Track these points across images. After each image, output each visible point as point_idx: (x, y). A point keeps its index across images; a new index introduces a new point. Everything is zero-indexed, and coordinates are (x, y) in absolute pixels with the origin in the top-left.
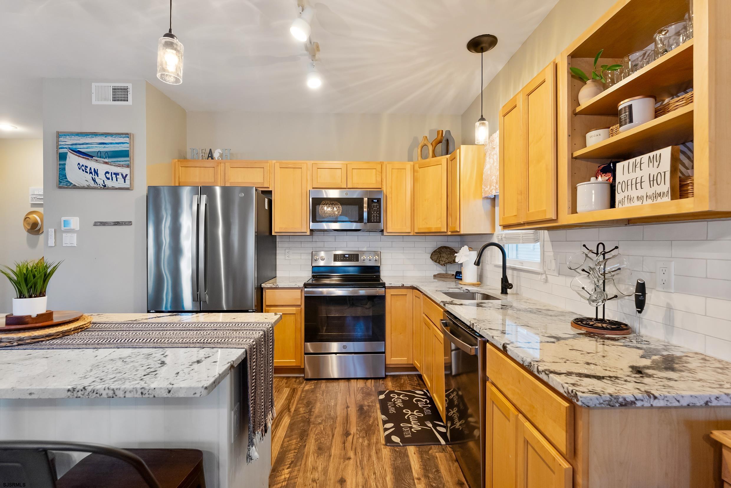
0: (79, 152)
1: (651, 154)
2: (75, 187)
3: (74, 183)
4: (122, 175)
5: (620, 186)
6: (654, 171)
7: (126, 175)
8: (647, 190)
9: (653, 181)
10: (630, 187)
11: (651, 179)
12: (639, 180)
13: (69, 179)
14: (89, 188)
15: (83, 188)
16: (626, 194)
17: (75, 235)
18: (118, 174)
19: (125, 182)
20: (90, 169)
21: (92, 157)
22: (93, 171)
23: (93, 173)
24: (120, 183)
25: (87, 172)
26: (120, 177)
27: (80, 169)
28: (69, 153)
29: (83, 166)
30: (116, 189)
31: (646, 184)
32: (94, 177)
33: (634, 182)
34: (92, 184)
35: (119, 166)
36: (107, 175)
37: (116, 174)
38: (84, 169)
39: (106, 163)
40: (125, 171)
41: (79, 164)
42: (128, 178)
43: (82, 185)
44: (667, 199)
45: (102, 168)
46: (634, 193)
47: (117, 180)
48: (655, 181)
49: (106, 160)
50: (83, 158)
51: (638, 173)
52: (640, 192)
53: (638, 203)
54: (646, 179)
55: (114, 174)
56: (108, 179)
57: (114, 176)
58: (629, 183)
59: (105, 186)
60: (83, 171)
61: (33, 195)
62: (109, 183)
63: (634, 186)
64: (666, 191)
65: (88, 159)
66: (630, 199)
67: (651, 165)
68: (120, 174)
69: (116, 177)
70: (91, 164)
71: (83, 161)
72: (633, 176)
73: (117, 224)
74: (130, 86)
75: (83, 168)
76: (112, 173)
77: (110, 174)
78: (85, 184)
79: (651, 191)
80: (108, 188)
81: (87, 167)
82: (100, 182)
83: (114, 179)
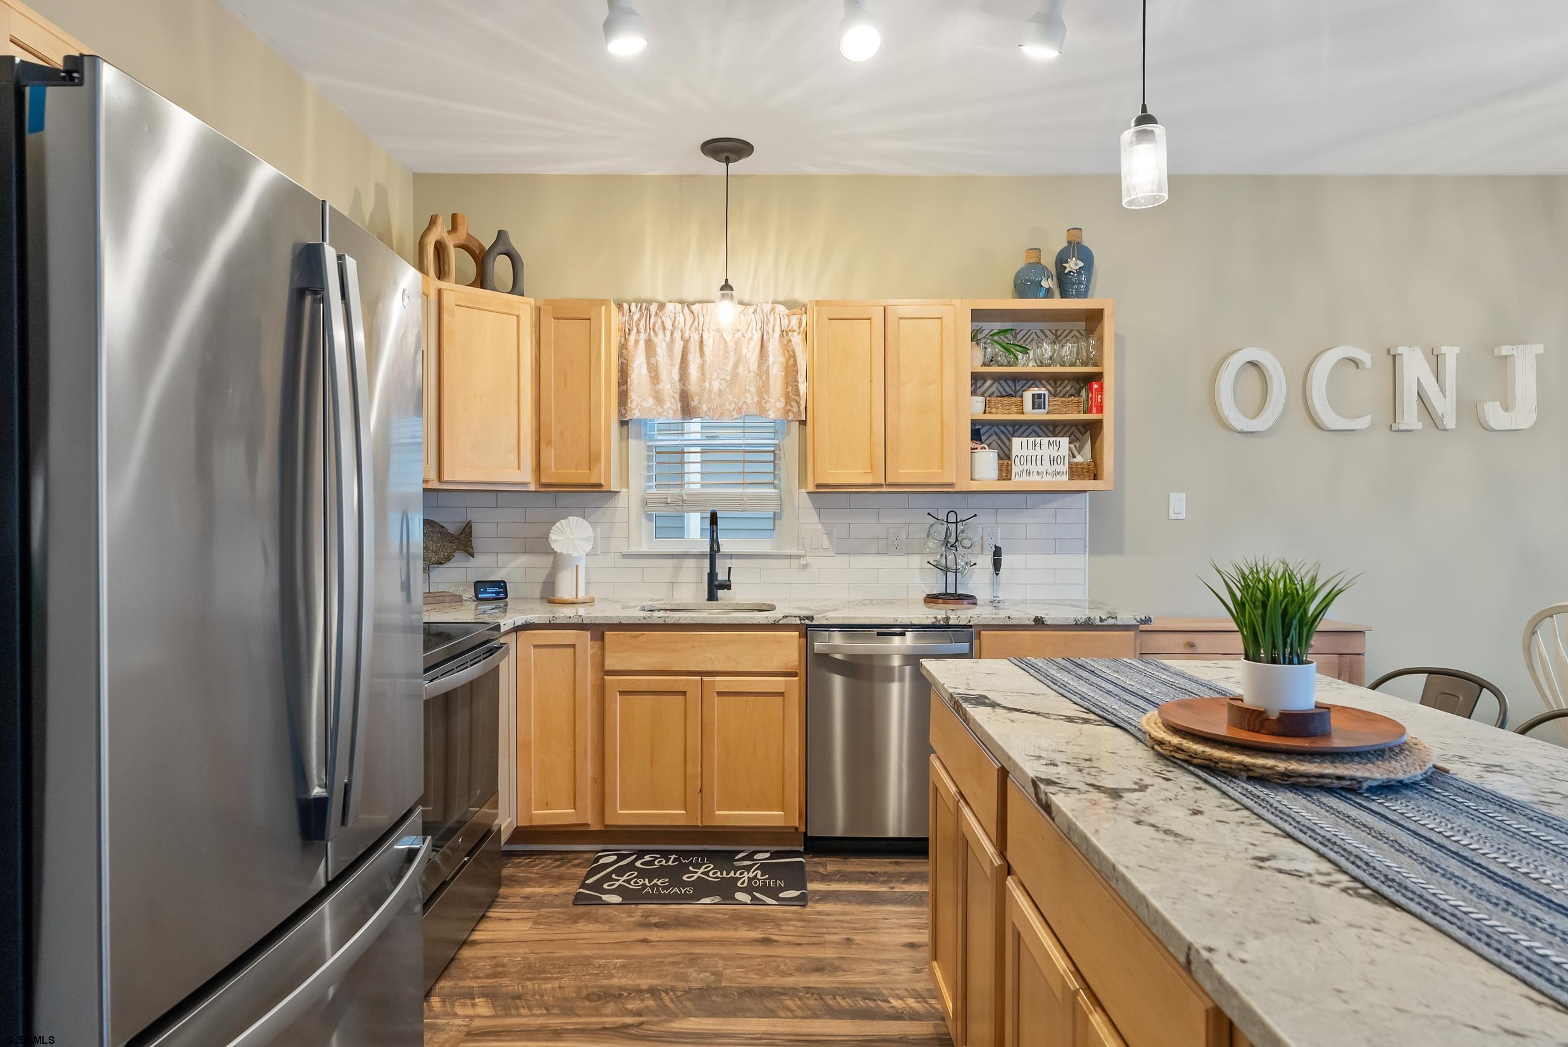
1: (1051, 439)
5: (1017, 460)
6: (1054, 453)
8: (1047, 466)
9: (1053, 461)
10: (1029, 462)
11: (1052, 459)
12: (1039, 458)
16: (1025, 467)
31: (1046, 462)
33: (1034, 458)
44: (1065, 478)
46: (1034, 468)
48: (1055, 462)
51: (1038, 452)
52: (1040, 468)
53: (1038, 478)
54: (1046, 458)
58: (1029, 458)
63: (1034, 462)
64: (1065, 471)
66: (1029, 473)
67: (1051, 447)
72: (1033, 453)
79: (1051, 469)
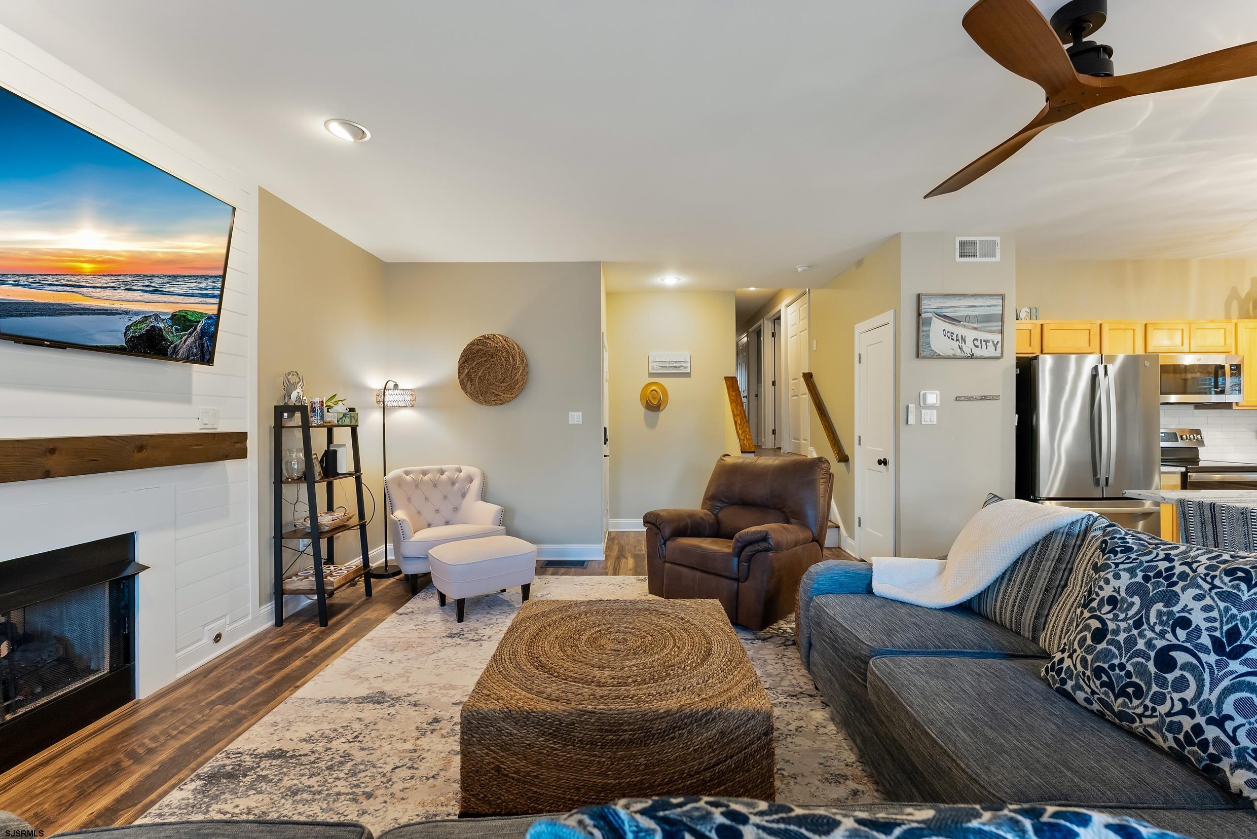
0: (945, 317)
2: (940, 357)
3: (938, 352)
4: (993, 342)
7: (998, 342)
13: (933, 348)
14: (955, 357)
15: (949, 358)
17: (935, 412)
18: (989, 341)
19: (996, 350)
20: (957, 335)
21: (960, 322)
22: (960, 337)
23: (960, 340)
24: (991, 352)
25: (953, 340)
26: (990, 344)
27: (945, 336)
28: (934, 318)
29: (948, 332)
30: (986, 358)
32: (960, 345)
34: (959, 353)
35: (990, 332)
36: (975, 342)
37: (986, 341)
38: (951, 336)
39: (975, 329)
40: (997, 338)
41: (944, 330)
42: (999, 345)
43: (947, 354)
45: (970, 335)
47: (987, 348)
49: (975, 325)
50: (949, 323)
55: (984, 341)
56: (977, 347)
57: (984, 343)
59: (973, 355)
60: (949, 338)
61: (653, 362)
62: (978, 352)
65: (955, 324)
68: (991, 341)
69: (986, 344)
70: (958, 330)
71: (949, 327)
73: (983, 398)
74: (998, 239)
75: (949, 335)
76: (981, 340)
77: (979, 341)
78: (950, 353)
80: (977, 358)
81: (953, 334)
82: (967, 351)
83: (984, 347)
